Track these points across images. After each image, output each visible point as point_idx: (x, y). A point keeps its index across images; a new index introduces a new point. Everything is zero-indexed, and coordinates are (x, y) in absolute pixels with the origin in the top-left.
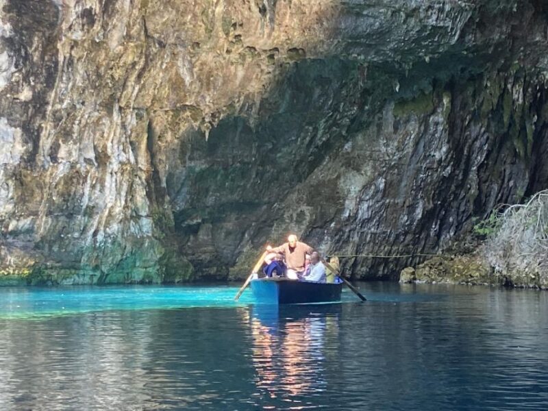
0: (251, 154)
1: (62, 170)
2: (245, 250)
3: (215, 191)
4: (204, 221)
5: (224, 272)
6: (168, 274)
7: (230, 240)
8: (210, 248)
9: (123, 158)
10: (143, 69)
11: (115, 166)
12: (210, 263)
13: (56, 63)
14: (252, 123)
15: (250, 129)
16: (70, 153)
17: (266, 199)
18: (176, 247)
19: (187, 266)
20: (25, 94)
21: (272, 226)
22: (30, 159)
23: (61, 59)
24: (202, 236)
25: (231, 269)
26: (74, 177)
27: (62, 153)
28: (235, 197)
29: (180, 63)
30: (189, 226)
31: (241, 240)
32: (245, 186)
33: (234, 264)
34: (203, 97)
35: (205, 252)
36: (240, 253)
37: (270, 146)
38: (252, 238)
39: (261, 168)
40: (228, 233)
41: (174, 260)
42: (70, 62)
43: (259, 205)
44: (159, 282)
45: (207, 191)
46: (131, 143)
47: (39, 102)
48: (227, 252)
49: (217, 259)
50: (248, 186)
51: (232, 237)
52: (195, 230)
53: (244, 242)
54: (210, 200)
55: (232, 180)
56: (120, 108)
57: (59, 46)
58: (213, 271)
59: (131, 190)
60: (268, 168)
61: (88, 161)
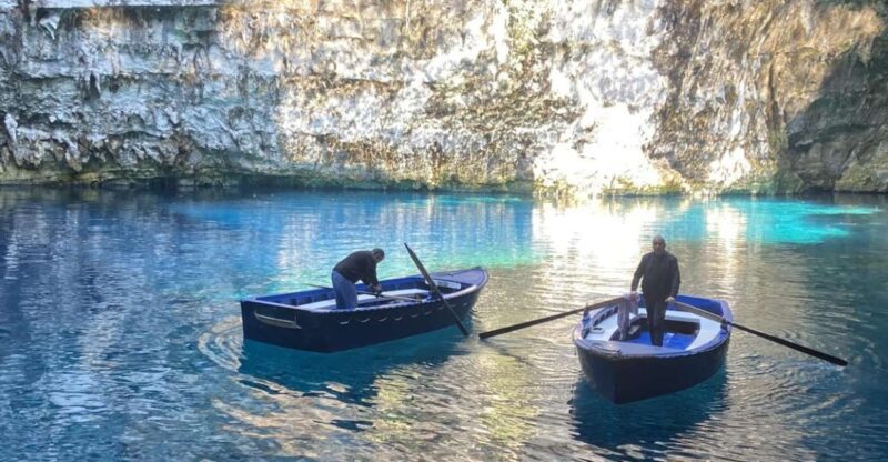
0: (862, 85)
1: (697, 108)
2: (851, 166)
3: (827, 116)
4: (815, 141)
5: (830, 184)
6: (780, 187)
7: (838, 157)
8: (819, 164)
9: (748, 95)
10: (770, 23)
11: (741, 103)
12: (818, 177)
13: (699, 24)
14: (865, 58)
15: (862, 64)
16: (705, 94)
17: (874, 123)
18: (789, 166)
19: (798, 181)
20: (673, 50)
21: (878, 145)
22: (674, 99)
23: (703, 21)
24: (813, 153)
25: (837, 182)
26: (708, 111)
27: (699, 93)
28: (845, 121)
29: (802, 14)
30: (801, 146)
31: (848, 157)
32: (854, 111)
33: (840, 177)
34: (821, 40)
35: (814, 167)
36: (847, 168)
37: (881, 77)
38: (858, 156)
39: (870, 96)
40: (837, 151)
41: (786, 176)
42: (710, 23)
43: (867, 127)
44: (773, 193)
45: (819, 117)
46: (755, 83)
47: (683, 55)
48: (834, 167)
49: (825, 173)
50: (858, 112)
51: (840, 154)
52: (806, 149)
53: (850, 159)
54: (822, 124)
55: (844, 107)
56: (748, 55)
57: (702, 10)
58: (820, 183)
59: (753, 122)
60: (877, 95)
61: (719, 100)
